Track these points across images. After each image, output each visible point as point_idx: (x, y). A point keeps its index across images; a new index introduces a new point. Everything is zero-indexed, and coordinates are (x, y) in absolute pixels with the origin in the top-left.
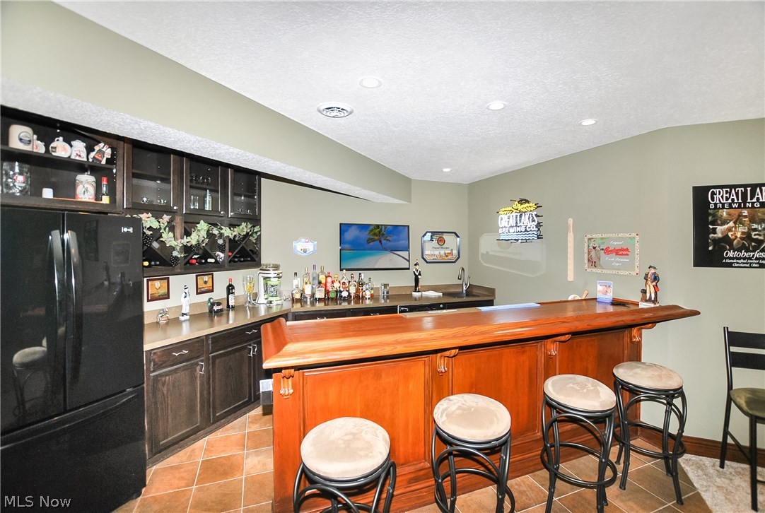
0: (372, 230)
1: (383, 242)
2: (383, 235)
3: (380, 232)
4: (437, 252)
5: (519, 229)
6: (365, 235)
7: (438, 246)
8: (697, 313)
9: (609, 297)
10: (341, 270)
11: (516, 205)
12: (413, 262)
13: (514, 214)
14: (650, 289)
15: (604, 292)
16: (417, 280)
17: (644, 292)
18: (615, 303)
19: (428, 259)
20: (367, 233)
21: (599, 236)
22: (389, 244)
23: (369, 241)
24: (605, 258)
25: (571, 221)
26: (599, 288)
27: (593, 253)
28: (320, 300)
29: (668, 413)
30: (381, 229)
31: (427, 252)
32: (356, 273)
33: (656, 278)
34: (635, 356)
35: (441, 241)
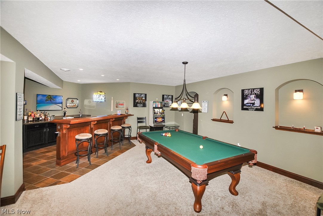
0: (47, 97)
1: (52, 101)
2: (52, 98)
3: (50, 97)
4: (71, 105)
5: (99, 99)
6: (45, 98)
7: (71, 103)
8: (134, 115)
9: (120, 113)
10: (37, 111)
11: (99, 93)
12: (63, 108)
13: (98, 95)
14: (127, 111)
15: (119, 113)
16: (65, 114)
17: (126, 112)
18: (121, 114)
19: (68, 107)
20: (46, 98)
21: (118, 101)
22: (54, 101)
23: (46, 100)
24: (119, 106)
25: (112, 98)
26: (118, 112)
27: (117, 105)
28: (31, 121)
29: (129, 130)
30: (51, 96)
31: (68, 105)
32: (43, 112)
33: (128, 109)
34: (124, 123)
35: (72, 101)
